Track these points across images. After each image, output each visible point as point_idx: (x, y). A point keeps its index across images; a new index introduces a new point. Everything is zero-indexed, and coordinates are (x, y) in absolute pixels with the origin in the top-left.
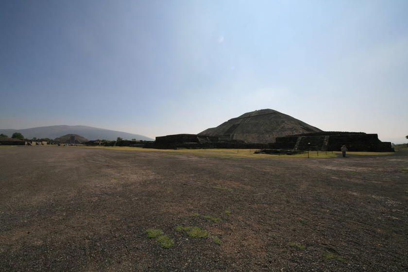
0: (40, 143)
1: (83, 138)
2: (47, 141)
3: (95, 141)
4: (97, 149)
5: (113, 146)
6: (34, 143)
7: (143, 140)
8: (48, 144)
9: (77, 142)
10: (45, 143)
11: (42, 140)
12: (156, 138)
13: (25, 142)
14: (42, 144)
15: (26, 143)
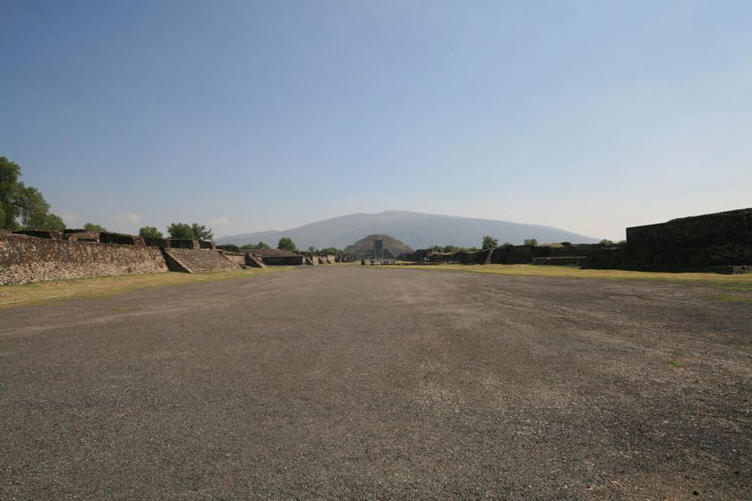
0: (325, 259)
1: (400, 243)
2: (334, 254)
3: (430, 250)
4: (442, 271)
5: (482, 263)
6: (315, 259)
7: (574, 242)
8: (337, 261)
9: (387, 255)
10: (331, 258)
11: (325, 253)
12: (629, 231)
13: (301, 258)
14: (329, 262)
15: (304, 260)
